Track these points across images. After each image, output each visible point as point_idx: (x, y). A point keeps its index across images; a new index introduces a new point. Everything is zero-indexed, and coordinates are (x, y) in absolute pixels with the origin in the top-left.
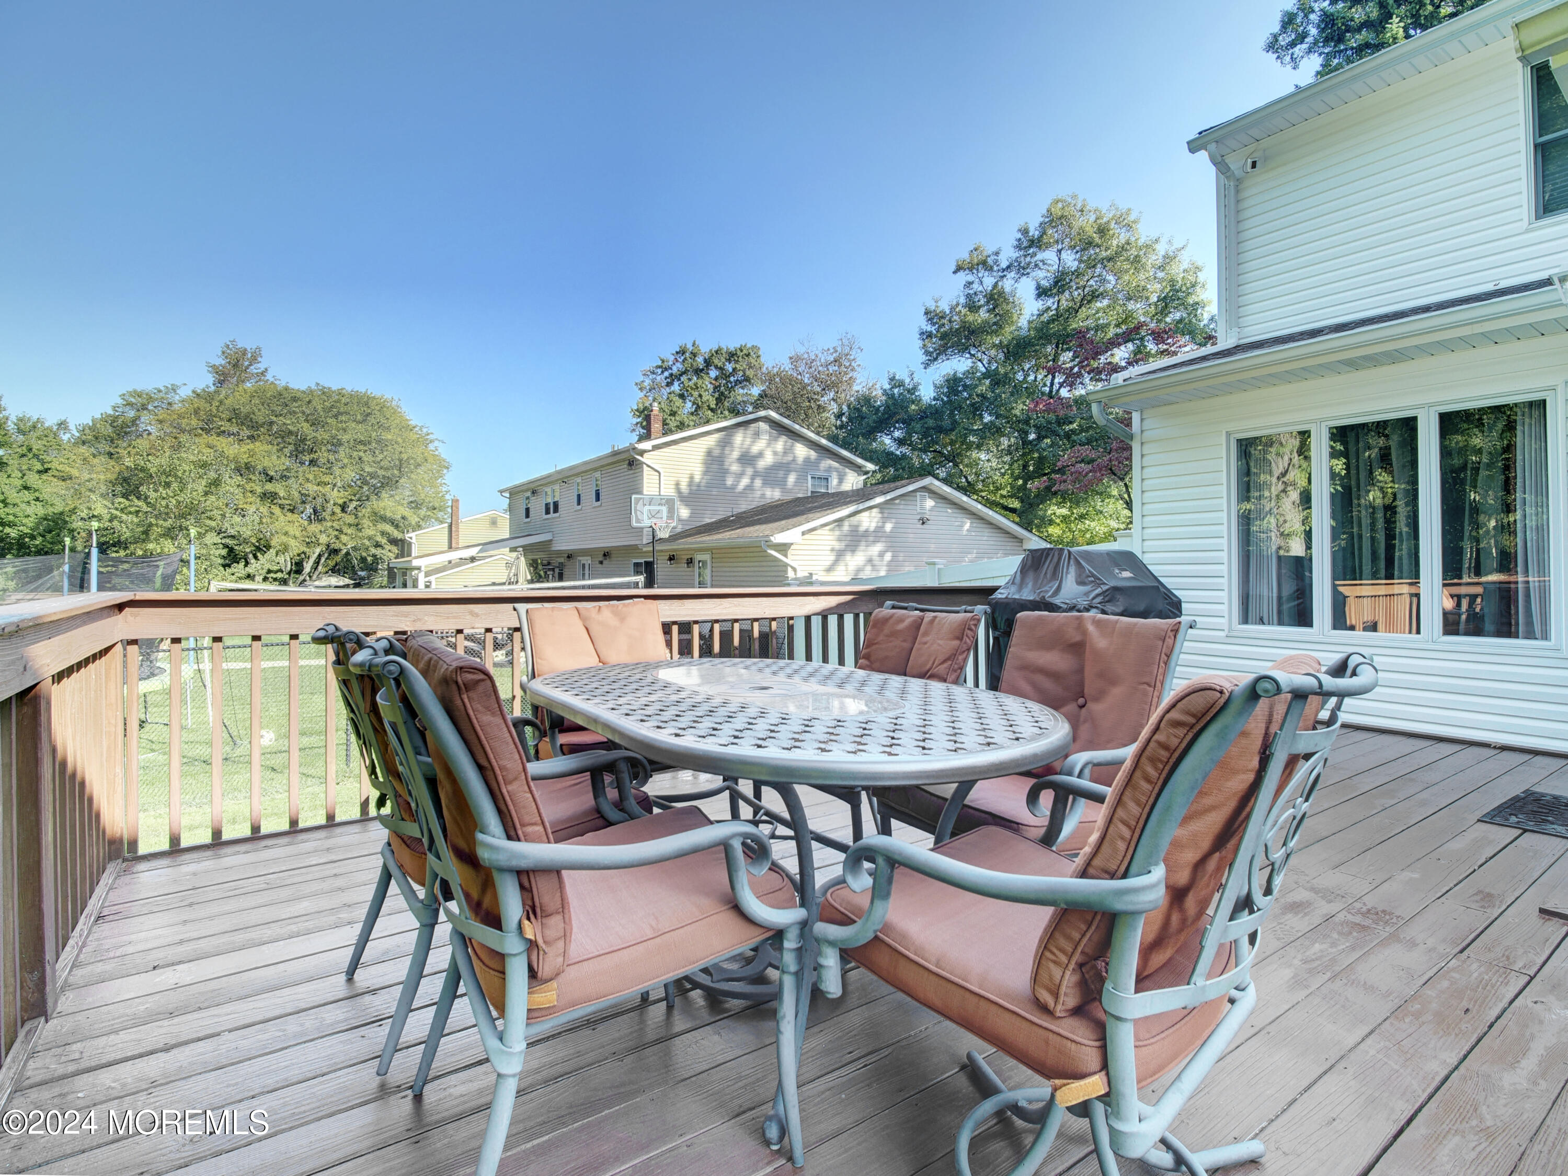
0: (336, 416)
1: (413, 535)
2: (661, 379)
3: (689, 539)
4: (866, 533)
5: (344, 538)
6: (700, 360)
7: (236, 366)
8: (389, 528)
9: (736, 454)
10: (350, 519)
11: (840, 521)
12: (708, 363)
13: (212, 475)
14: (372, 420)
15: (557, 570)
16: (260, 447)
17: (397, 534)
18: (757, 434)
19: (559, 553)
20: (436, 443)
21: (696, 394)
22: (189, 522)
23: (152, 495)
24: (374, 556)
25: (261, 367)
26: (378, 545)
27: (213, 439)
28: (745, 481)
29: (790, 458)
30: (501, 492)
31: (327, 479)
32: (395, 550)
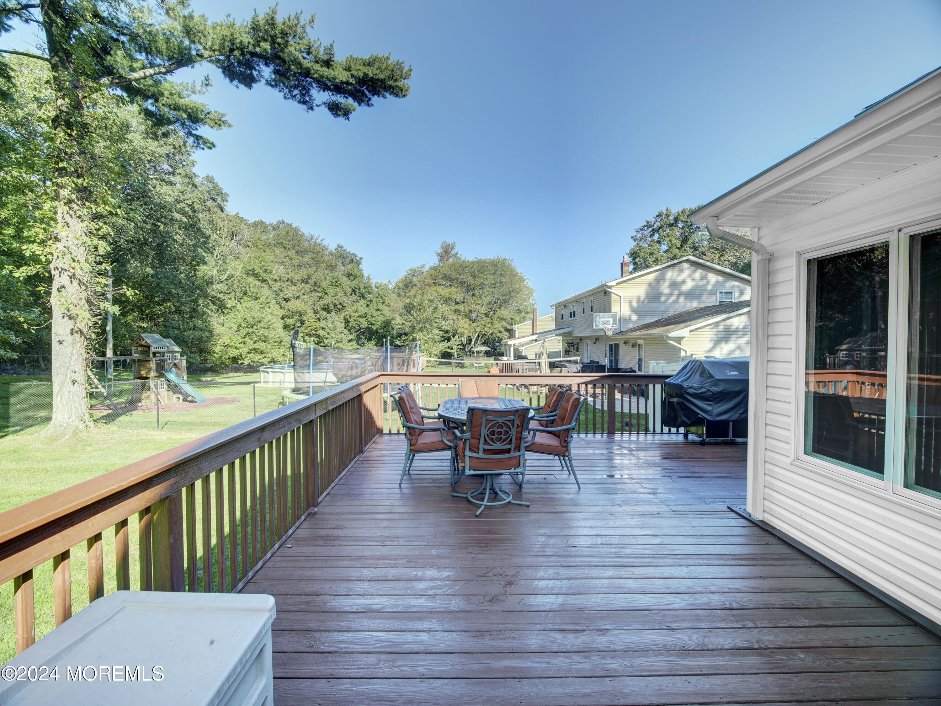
0: (483, 273)
1: (516, 326)
2: (647, 233)
3: (634, 333)
4: (737, 330)
5: (486, 329)
6: (671, 218)
7: (446, 252)
8: (505, 324)
9: (667, 283)
10: (489, 320)
11: (717, 324)
12: (676, 219)
13: (435, 305)
14: (498, 273)
15: (576, 346)
16: (453, 289)
17: (509, 327)
18: (681, 272)
19: (577, 337)
20: (527, 281)
21: (668, 239)
22: (427, 325)
23: (415, 314)
24: (499, 337)
25: (455, 251)
26: (500, 332)
27: (438, 288)
28: (673, 298)
29: (705, 282)
30: (551, 306)
31: (479, 302)
32: (507, 334)
